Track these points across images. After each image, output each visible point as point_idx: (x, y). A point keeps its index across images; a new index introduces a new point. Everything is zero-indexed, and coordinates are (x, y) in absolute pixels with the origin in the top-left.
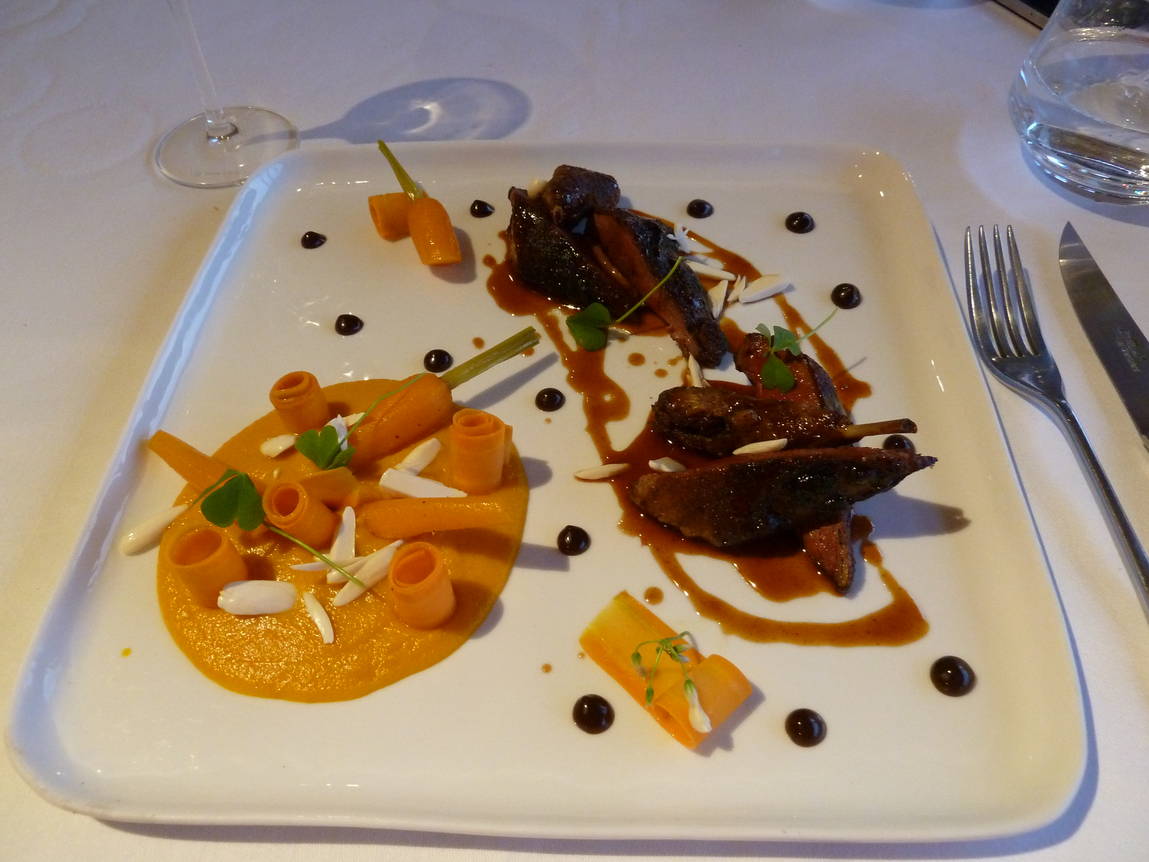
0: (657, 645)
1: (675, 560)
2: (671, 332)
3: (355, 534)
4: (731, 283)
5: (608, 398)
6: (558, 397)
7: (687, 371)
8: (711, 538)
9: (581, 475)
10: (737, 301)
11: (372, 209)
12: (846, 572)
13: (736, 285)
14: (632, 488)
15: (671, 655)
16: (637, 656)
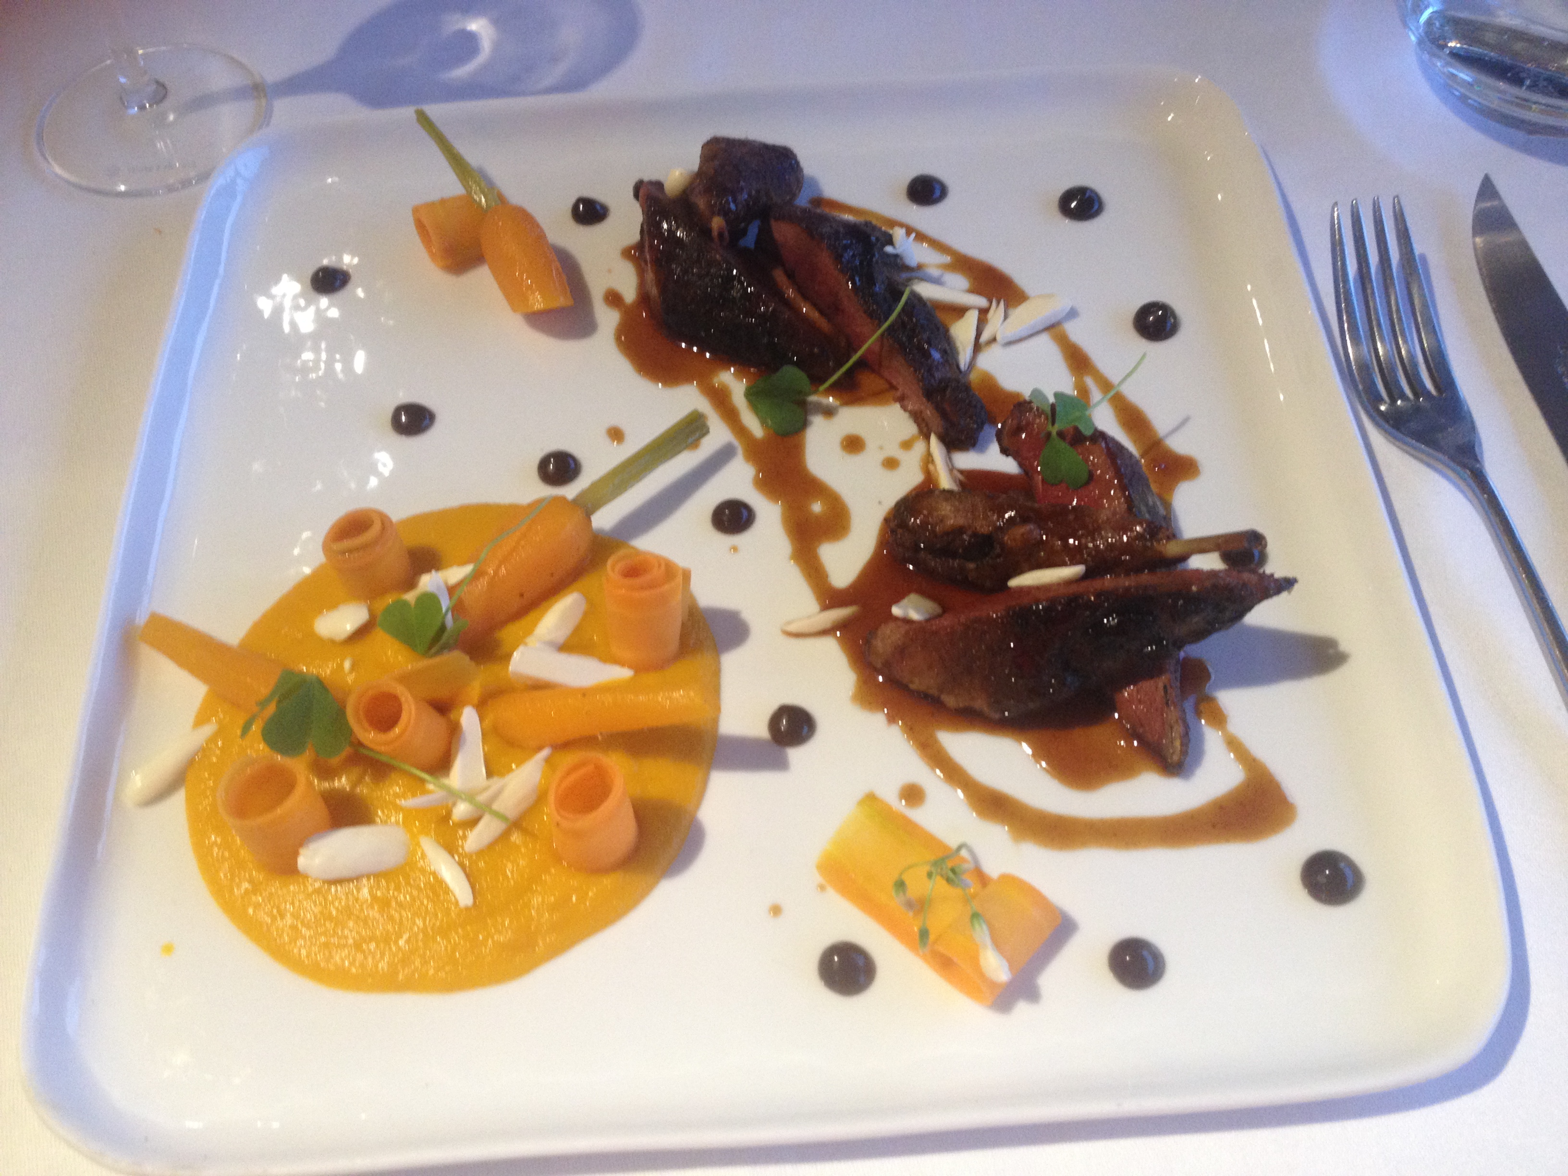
0: (927, 868)
1: (936, 741)
2: (901, 400)
3: (483, 746)
4: (983, 312)
5: (817, 507)
6: (745, 513)
7: (928, 459)
8: (986, 709)
9: (793, 628)
10: (994, 340)
11: (420, 226)
12: (1177, 743)
13: (990, 315)
14: (867, 642)
15: (949, 880)
16: (900, 885)
